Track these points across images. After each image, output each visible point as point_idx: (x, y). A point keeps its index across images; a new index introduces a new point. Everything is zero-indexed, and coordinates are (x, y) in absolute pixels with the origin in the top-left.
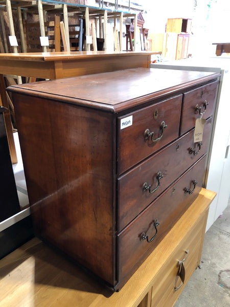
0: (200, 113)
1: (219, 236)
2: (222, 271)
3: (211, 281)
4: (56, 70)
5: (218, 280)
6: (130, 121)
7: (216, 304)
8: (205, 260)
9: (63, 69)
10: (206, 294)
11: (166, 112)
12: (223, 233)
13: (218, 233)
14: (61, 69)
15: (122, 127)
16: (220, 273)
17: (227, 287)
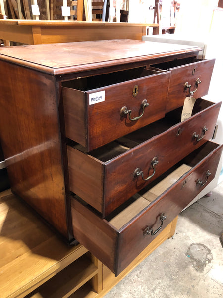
0: (189, 91)
1: (201, 214)
2: (194, 244)
3: (180, 251)
4: (34, 35)
5: (187, 250)
6: (101, 97)
7: (178, 272)
8: (181, 232)
9: (42, 35)
10: (172, 261)
11: (148, 90)
12: (206, 211)
13: (202, 210)
14: (39, 35)
15: (91, 103)
16: (191, 245)
17: (194, 259)
